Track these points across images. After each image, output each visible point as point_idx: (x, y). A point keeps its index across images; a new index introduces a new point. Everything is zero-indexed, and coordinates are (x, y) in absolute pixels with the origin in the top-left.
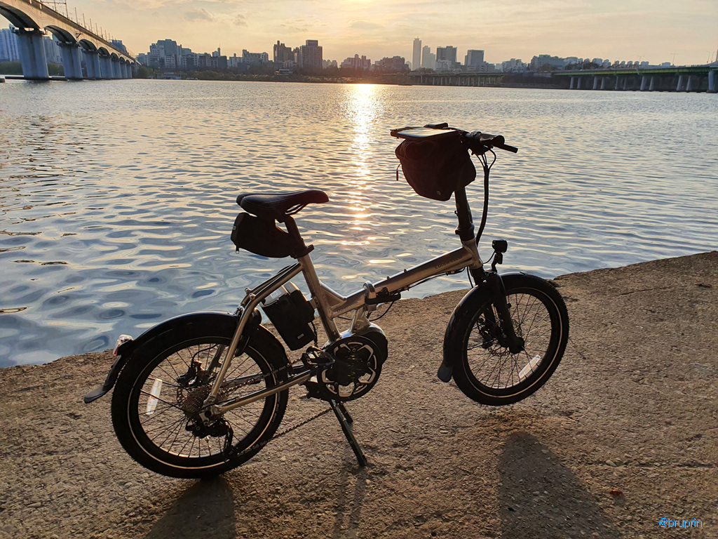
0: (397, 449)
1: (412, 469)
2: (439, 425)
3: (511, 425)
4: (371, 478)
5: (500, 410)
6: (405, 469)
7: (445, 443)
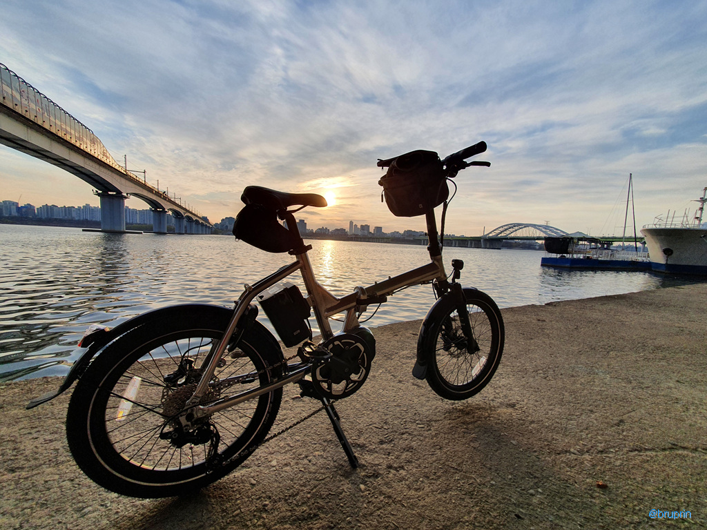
0: (384, 446)
1: (402, 468)
2: (415, 421)
3: (473, 417)
4: (364, 483)
5: (459, 404)
6: (396, 469)
7: (426, 437)
